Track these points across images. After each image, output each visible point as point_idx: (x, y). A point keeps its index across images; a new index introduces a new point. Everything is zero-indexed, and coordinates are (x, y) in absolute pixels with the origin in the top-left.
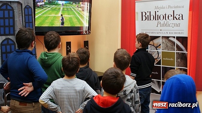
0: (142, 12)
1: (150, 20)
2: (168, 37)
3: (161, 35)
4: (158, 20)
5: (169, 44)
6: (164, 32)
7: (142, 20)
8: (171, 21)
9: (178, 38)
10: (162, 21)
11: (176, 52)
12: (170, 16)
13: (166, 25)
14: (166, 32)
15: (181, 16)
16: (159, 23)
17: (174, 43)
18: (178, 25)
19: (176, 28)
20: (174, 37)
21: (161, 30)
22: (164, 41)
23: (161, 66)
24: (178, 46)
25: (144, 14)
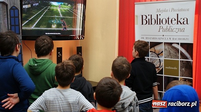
0: (142, 16)
1: (151, 24)
2: (171, 44)
3: (164, 41)
4: (160, 24)
5: (172, 51)
6: (166, 37)
7: (142, 24)
8: (175, 26)
9: (183, 45)
10: (165, 26)
11: (180, 60)
12: (173, 19)
13: (169, 30)
14: (169, 37)
15: (185, 19)
16: (161, 27)
17: (177, 50)
18: (183, 30)
19: (180, 33)
20: (178, 44)
21: (163, 36)
22: (167, 47)
23: (163, 75)
24: (182, 54)
25: (144, 17)
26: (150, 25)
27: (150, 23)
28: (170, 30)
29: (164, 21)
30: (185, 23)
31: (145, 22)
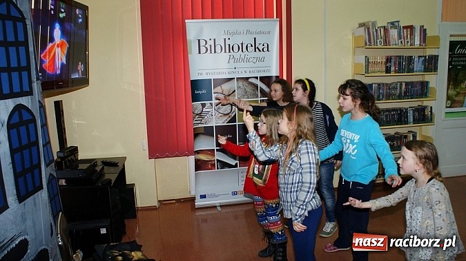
0: (199, 40)
1: (215, 52)
2: (248, 78)
3: (236, 76)
4: (230, 52)
5: (249, 89)
6: (240, 70)
7: (200, 53)
8: (251, 54)
9: (263, 79)
10: (237, 55)
11: (259, 99)
12: (249, 45)
13: (243, 60)
14: (243, 70)
15: (266, 45)
16: (232, 57)
17: (256, 86)
18: (262, 60)
19: (258, 64)
20: (257, 78)
21: (235, 68)
22: (241, 84)
23: (237, 123)
24: (262, 91)
25: (203, 43)
26: (213, 54)
27: (213, 51)
28: (245, 60)
29: (236, 48)
30: (265, 49)
31: (203, 50)
